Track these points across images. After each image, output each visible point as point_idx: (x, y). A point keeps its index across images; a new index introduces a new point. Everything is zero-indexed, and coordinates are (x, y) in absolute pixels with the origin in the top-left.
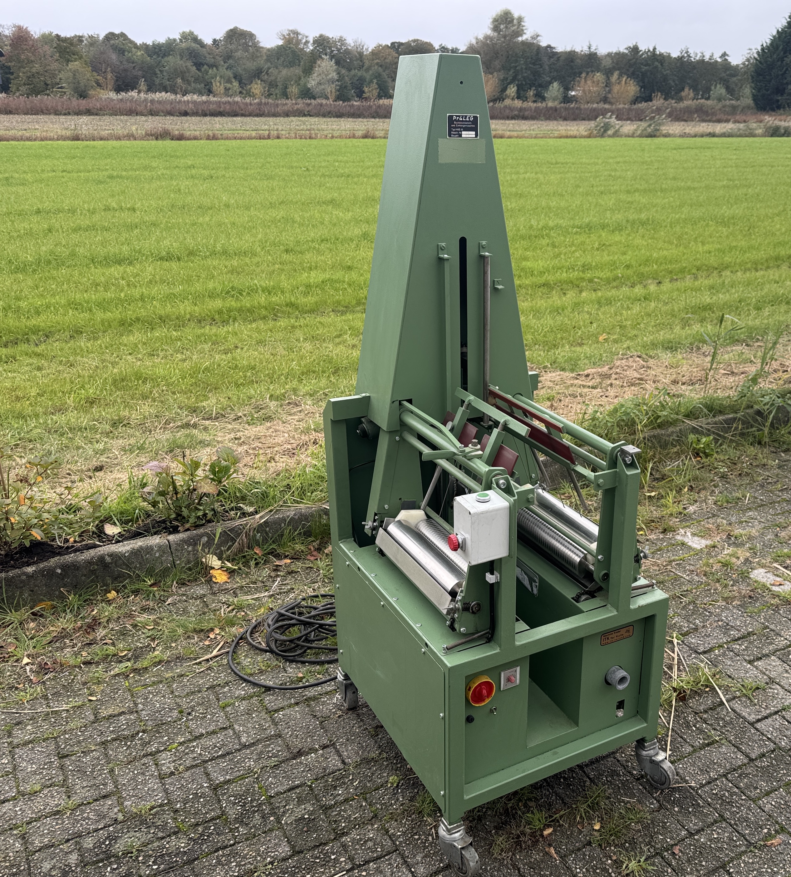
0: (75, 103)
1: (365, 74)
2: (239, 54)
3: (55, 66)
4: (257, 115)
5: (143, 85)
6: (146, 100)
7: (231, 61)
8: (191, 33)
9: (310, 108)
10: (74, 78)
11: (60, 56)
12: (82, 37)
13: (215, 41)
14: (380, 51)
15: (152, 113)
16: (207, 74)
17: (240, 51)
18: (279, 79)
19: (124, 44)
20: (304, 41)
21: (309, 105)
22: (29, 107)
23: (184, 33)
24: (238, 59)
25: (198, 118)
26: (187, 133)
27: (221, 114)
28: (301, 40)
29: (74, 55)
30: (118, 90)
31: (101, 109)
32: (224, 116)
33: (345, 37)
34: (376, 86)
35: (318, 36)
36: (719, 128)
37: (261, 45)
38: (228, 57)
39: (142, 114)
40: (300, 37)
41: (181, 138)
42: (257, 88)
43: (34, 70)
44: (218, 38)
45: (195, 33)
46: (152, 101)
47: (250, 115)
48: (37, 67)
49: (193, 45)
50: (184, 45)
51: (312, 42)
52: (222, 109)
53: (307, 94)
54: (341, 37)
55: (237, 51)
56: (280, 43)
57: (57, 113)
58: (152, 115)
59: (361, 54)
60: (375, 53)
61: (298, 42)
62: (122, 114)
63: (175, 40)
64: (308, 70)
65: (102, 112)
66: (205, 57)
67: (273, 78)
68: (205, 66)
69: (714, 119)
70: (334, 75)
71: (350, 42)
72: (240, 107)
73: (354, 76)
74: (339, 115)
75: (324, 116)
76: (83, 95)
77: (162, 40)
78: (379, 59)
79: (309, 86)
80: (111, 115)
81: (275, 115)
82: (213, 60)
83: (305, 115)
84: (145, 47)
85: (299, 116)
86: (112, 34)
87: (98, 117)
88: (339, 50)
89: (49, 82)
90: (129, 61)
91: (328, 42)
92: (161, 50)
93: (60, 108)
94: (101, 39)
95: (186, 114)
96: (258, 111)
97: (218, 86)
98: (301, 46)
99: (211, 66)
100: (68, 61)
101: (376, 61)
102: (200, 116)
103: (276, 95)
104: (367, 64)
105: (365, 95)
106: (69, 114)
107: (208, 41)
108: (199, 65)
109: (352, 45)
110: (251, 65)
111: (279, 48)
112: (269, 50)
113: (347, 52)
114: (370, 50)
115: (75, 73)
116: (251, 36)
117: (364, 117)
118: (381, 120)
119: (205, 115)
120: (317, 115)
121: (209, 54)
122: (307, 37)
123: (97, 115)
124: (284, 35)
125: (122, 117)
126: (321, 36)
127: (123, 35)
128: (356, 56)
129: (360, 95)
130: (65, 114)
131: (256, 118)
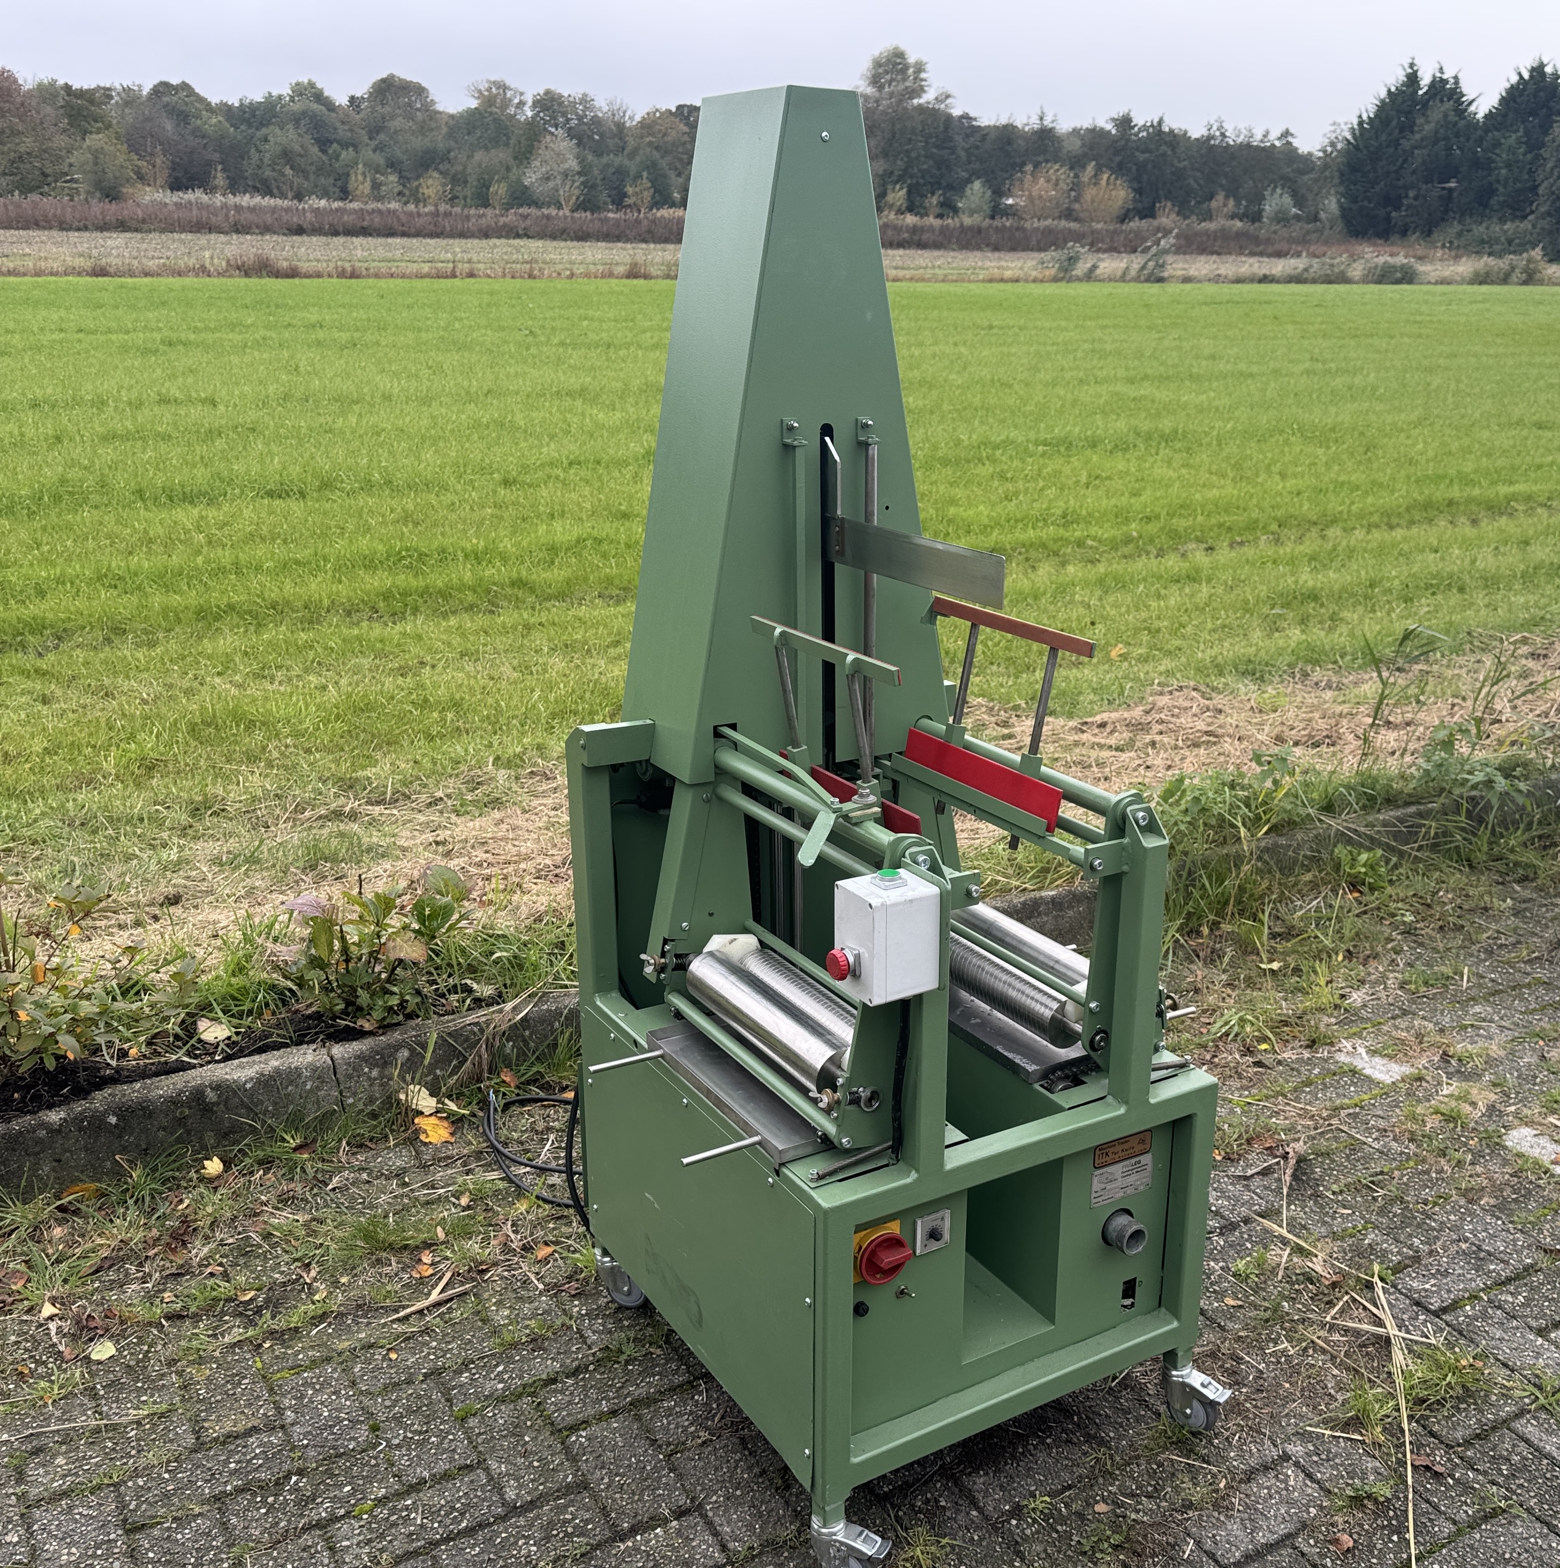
0: (98, 208)
1: (626, 162)
2: (397, 123)
3: (60, 141)
4: (432, 235)
5: (220, 179)
6: (225, 206)
7: (382, 137)
8: (311, 85)
9: (528, 222)
10: (96, 164)
11: (70, 124)
12: (109, 89)
13: (352, 99)
14: (655, 122)
15: (239, 229)
16: (337, 159)
17: (400, 119)
18: (469, 171)
19: (186, 104)
20: (516, 101)
21: (525, 217)
22: (12, 214)
23: (298, 84)
24: (395, 132)
25: (323, 239)
26: (304, 266)
27: (364, 232)
28: (510, 100)
29: (96, 121)
30: (176, 186)
31: (144, 221)
32: (370, 235)
33: (591, 94)
34: (649, 185)
35: (542, 93)
36: (1279, 267)
37: (439, 107)
38: (375, 129)
39: (221, 232)
40: (509, 94)
41: (293, 273)
42: (432, 185)
43: (22, 149)
44: (358, 95)
45: (319, 85)
46: (238, 208)
47: (418, 234)
48: (28, 144)
49: (315, 106)
50: (297, 107)
51: (530, 103)
52: (365, 224)
53: (521, 197)
54: (585, 95)
55: (393, 117)
56: (474, 104)
57: (64, 226)
58: (238, 232)
59: (620, 126)
60: (648, 125)
61: (506, 103)
62: (183, 230)
63: (280, 97)
64: (524, 155)
65: (146, 227)
66: (335, 129)
67: (459, 168)
68: (335, 145)
69: (1270, 250)
70: (573, 164)
71: (602, 104)
72: (399, 219)
73: (607, 165)
74: (582, 236)
75: (553, 237)
76: (111, 194)
77: (258, 97)
78: (653, 135)
79: (527, 182)
80: (163, 231)
81: (463, 235)
82: (349, 134)
83: (518, 236)
84: (226, 109)
85: (508, 237)
86: (165, 84)
87: (139, 236)
88: (580, 118)
89: (48, 171)
90: (198, 133)
91: (561, 104)
92: (254, 116)
93: (68, 217)
94: (144, 93)
95: (300, 231)
96: (432, 227)
97: (360, 182)
98: (512, 110)
99: (345, 145)
100: (85, 133)
101: (647, 140)
102: (326, 234)
103: (465, 198)
104: (631, 143)
105: (628, 201)
106: (86, 228)
107: (341, 99)
108: (323, 143)
109: (605, 109)
110: (418, 143)
111: (471, 113)
112: (452, 116)
113: (596, 121)
114: (638, 118)
115: (97, 154)
116: (420, 90)
117: (628, 240)
118: (658, 246)
119: (336, 233)
120: (541, 235)
121: (343, 123)
122: (522, 94)
123: (136, 230)
124: (480, 92)
125: (183, 236)
126: (548, 92)
127: (185, 86)
128: (611, 130)
129: (619, 200)
130: (78, 229)
131: (428, 240)
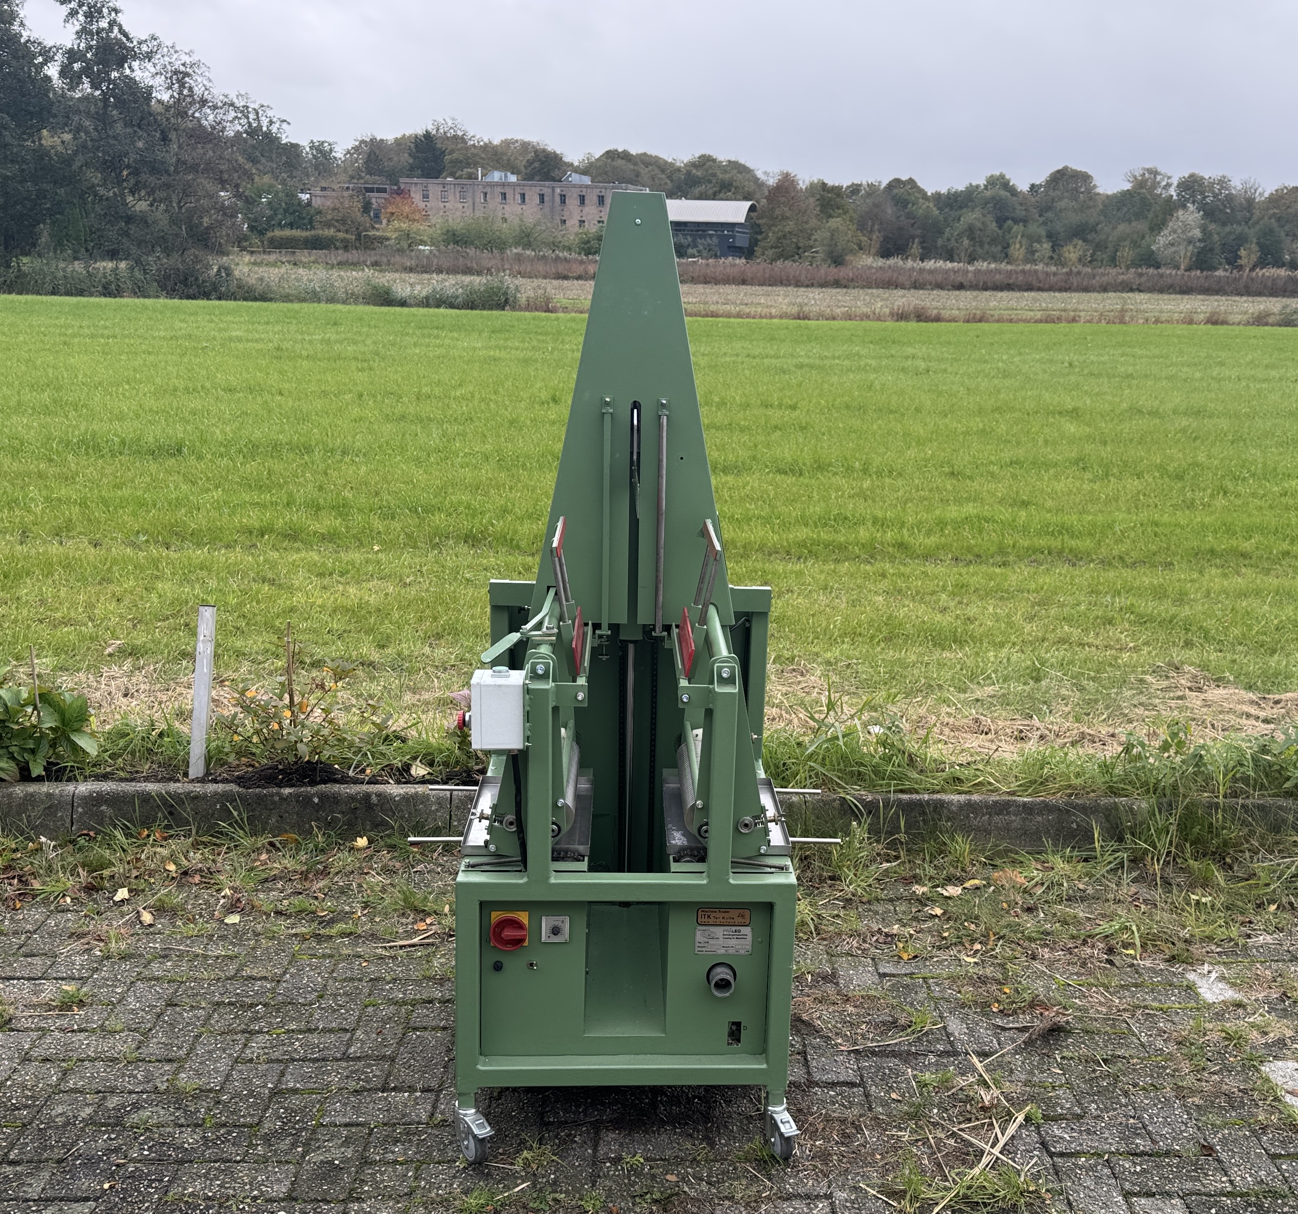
0: (834, 272)
1: (1246, 230)
2: (1063, 204)
3: (813, 222)
4: (1061, 290)
5: (916, 249)
6: (913, 269)
7: (1049, 214)
8: (1002, 176)
9: (1144, 279)
10: (832, 239)
11: (821, 211)
12: (861, 185)
13: (1033, 186)
14: (1281, 197)
15: (917, 286)
16: (1009, 232)
17: (1066, 200)
19: (909, 194)
20: (1164, 183)
21: (1141, 275)
22: (767, 275)
23: (992, 176)
24: (1060, 211)
25: (975, 293)
27: (1009, 287)
28: (1159, 183)
29: (838, 208)
30: (885, 253)
31: (852, 280)
33: (1229, 175)
34: (1257, 249)
35: (1186, 176)
37: (1100, 190)
38: (1045, 208)
39: (903, 288)
40: (1159, 178)
42: (1072, 252)
43: (787, 229)
44: (1038, 183)
45: (1007, 177)
46: (921, 271)
47: (1051, 289)
48: (790, 226)
49: (1003, 193)
50: (988, 193)
51: (1175, 183)
52: (1011, 281)
53: (1150, 260)
54: (1224, 177)
55: (1060, 199)
56: (1128, 186)
57: (798, 284)
59: (1250, 201)
60: (1276, 199)
61: (1156, 185)
62: (878, 287)
63: (978, 186)
64: (1157, 227)
65: (852, 284)
66: (1014, 209)
67: (1103, 237)
68: (1010, 222)
70: (1197, 233)
71: (1237, 184)
72: (1038, 278)
73: (1230, 233)
74: (1186, 290)
75: (1161, 291)
76: (838, 261)
77: (961, 187)
78: (1278, 208)
79: (1153, 248)
80: (863, 287)
82: (1024, 213)
83: (1131, 290)
84: (937, 196)
85: (1122, 291)
86: (897, 181)
87: (845, 290)
88: (1215, 196)
89: (800, 245)
90: (910, 216)
91: (1200, 185)
92: (956, 201)
93: (803, 278)
94: (882, 187)
95: (960, 287)
97: (1018, 250)
98: (1158, 191)
99: (1016, 221)
100: (830, 216)
101: (1271, 212)
103: (1102, 261)
104: (1257, 213)
105: (1240, 262)
106: (812, 285)
107: (1023, 186)
108: (1001, 221)
109: (1239, 187)
110: (1075, 218)
111: (1125, 194)
112: (1108, 197)
113: (1230, 198)
114: (1266, 195)
115: (833, 232)
116: (1085, 178)
117: (1226, 293)
118: (1250, 299)
120: (1151, 290)
121: (1021, 204)
122: (1169, 178)
123: (845, 287)
124: (1135, 177)
126: (1192, 176)
127: (911, 181)
128: (1241, 204)
129: (1233, 261)
130: (807, 286)
